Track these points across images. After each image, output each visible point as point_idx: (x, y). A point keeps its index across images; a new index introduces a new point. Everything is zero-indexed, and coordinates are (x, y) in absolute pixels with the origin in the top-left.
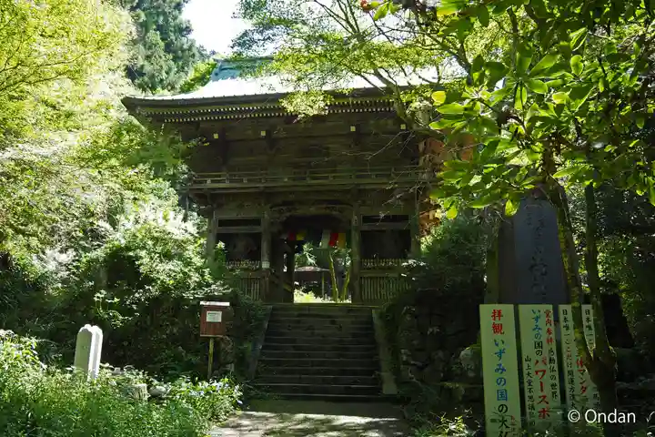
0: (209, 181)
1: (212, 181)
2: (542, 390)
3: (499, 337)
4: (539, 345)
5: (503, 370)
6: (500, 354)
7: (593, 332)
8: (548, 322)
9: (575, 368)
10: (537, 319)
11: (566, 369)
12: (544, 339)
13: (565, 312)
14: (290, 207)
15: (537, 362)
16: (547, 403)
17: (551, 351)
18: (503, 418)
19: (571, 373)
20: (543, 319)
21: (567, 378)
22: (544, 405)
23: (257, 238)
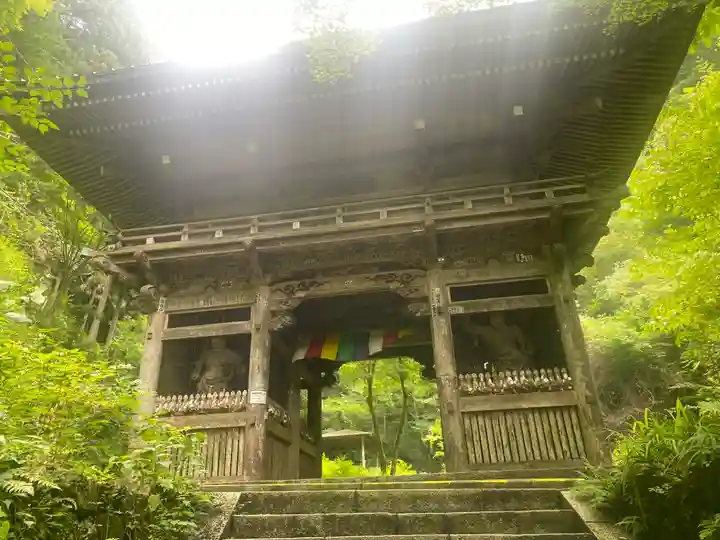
0: (150, 240)
1: (157, 240)
14: (307, 281)
23: (240, 344)
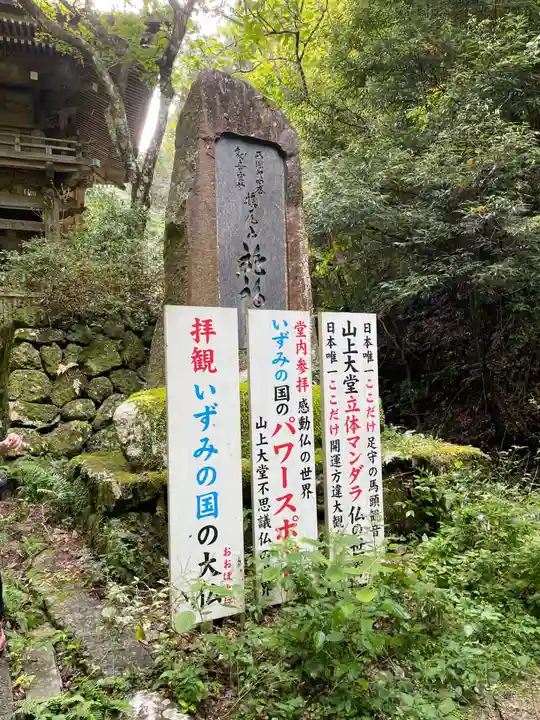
2: (285, 485)
3: (203, 378)
4: (282, 393)
5: (212, 450)
6: (206, 416)
7: (374, 365)
8: (301, 346)
9: (342, 436)
10: (281, 339)
11: (328, 438)
12: (292, 381)
13: (331, 327)
15: (279, 427)
16: (293, 509)
17: (303, 404)
18: (207, 555)
19: (336, 445)
20: (292, 340)
21: (329, 454)
22: (287, 514)
